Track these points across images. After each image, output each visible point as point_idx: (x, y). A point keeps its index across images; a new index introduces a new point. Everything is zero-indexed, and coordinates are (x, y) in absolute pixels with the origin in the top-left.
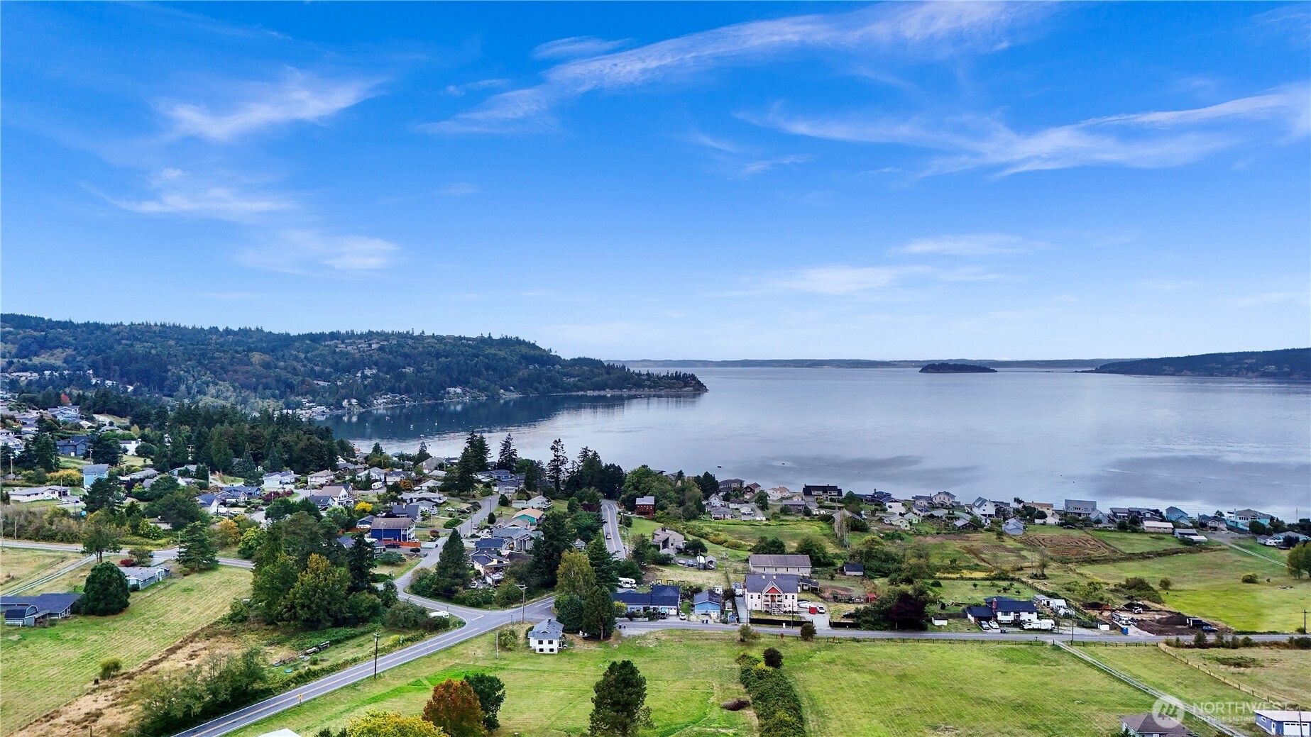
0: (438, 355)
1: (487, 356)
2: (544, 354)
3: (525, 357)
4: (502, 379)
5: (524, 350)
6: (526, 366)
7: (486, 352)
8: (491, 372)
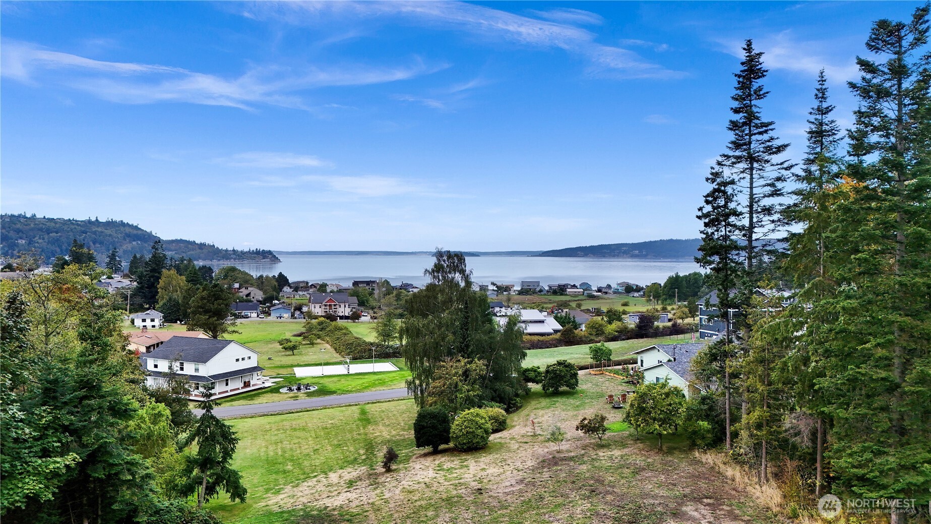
1: (95, 233)
2: (145, 233)
5: (127, 230)
6: (130, 242)
7: (94, 230)
8: (98, 245)
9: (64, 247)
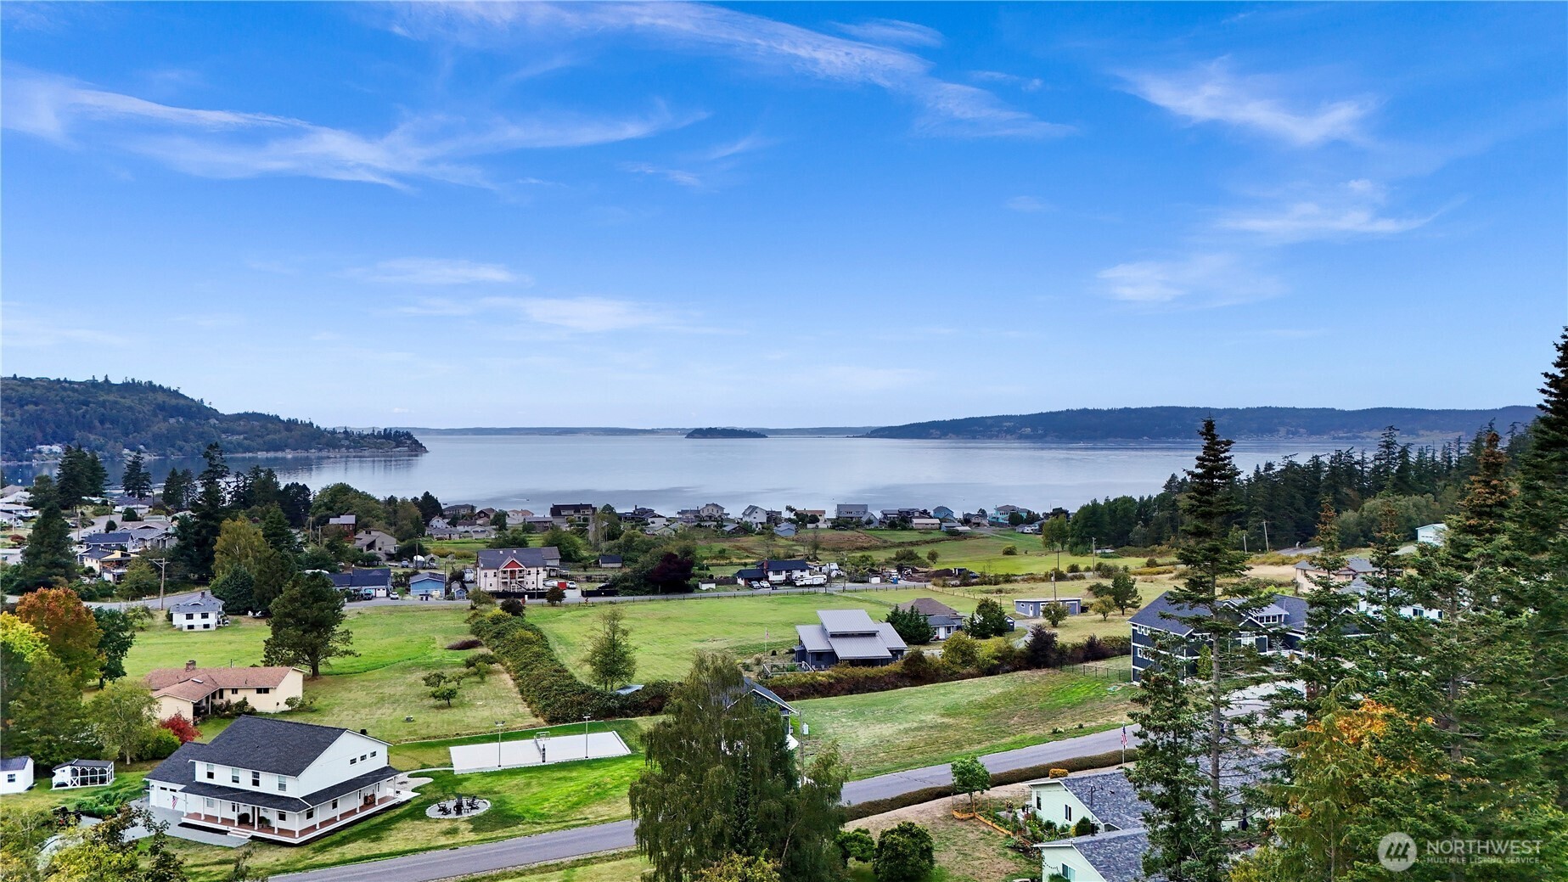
0: (22, 402)
1: (103, 404)
2: (192, 404)
3: (161, 407)
4: (127, 435)
5: (160, 398)
6: (165, 420)
7: (101, 399)
8: (108, 425)
9: (49, 430)
